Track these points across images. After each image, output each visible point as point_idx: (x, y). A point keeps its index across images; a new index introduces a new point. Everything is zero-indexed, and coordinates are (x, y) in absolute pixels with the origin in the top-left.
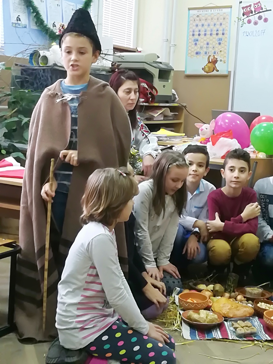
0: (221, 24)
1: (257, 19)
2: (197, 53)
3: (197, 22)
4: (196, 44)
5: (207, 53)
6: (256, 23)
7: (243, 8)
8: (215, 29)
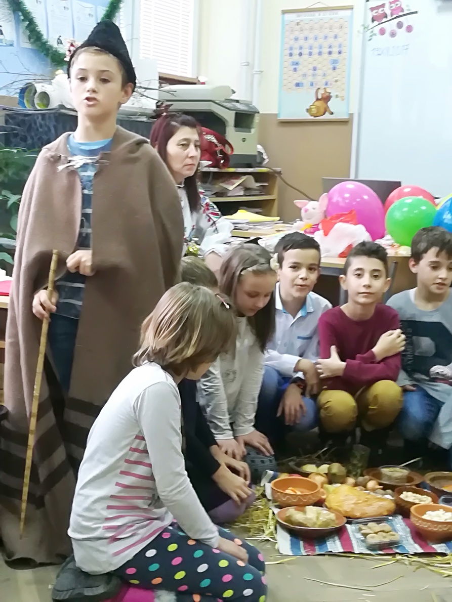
0: (336, 37)
1: (395, 27)
2: (298, 85)
3: (297, 34)
4: (295, 70)
5: (314, 85)
6: (393, 35)
7: (372, 9)
8: (326, 44)
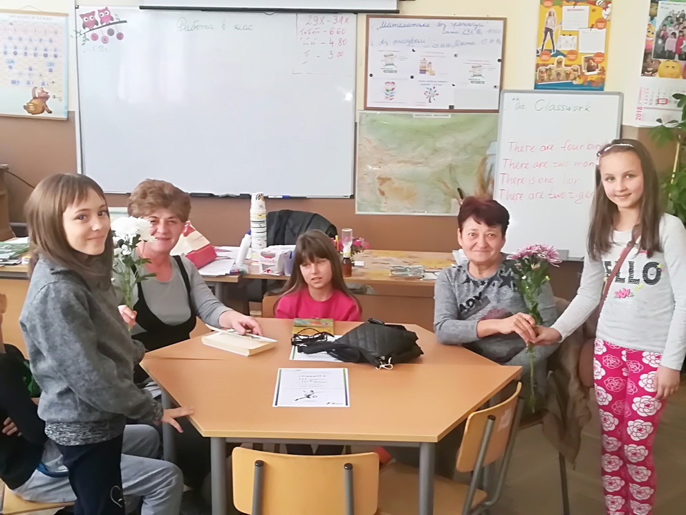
0: (51, 41)
1: (106, 34)
2: (13, 82)
3: (11, 33)
4: (10, 67)
5: (31, 83)
6: (105, 40)
7: (82, 16)
8: (41, 47)
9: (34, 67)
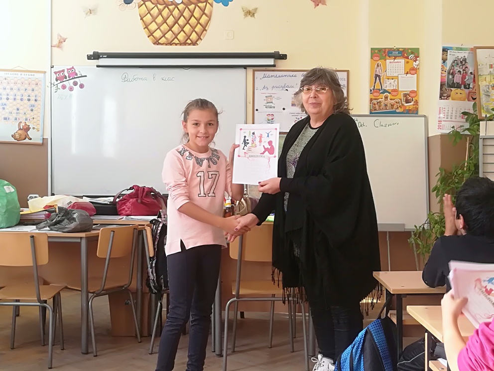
0: (33, 90)
1: (72, 85)
2: (5, 119)
3: (5, 85)
4: (4, 108)
5: (18, 119)
6: (71, 89)
7: (56, 73)
8: (26, 94)
9: (21, 108)
